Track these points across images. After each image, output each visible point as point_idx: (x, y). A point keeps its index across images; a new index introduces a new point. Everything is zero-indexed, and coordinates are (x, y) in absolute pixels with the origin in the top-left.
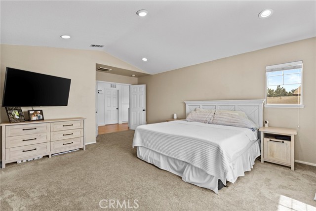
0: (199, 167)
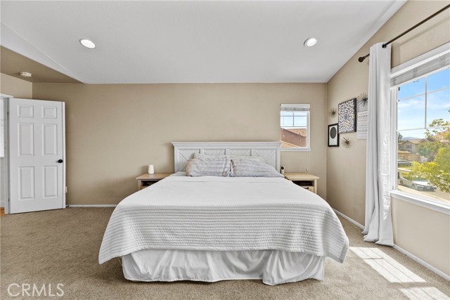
0: (299, 250)
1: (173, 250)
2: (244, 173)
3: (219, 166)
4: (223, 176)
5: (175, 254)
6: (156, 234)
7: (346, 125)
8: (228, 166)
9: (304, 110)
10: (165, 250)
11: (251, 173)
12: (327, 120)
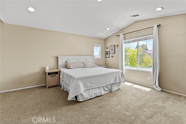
0: (118, 82)
1: (92, 89)
2: (89, 66)
3: (80, 65)
4: (82, 68)
5: (93, 89)
6: (88, 85)
7: (112, 52)
8: (83, 64)
9: (99, 46)
10: (90, 89)
11: (91, 66)
12: (105, 50)
